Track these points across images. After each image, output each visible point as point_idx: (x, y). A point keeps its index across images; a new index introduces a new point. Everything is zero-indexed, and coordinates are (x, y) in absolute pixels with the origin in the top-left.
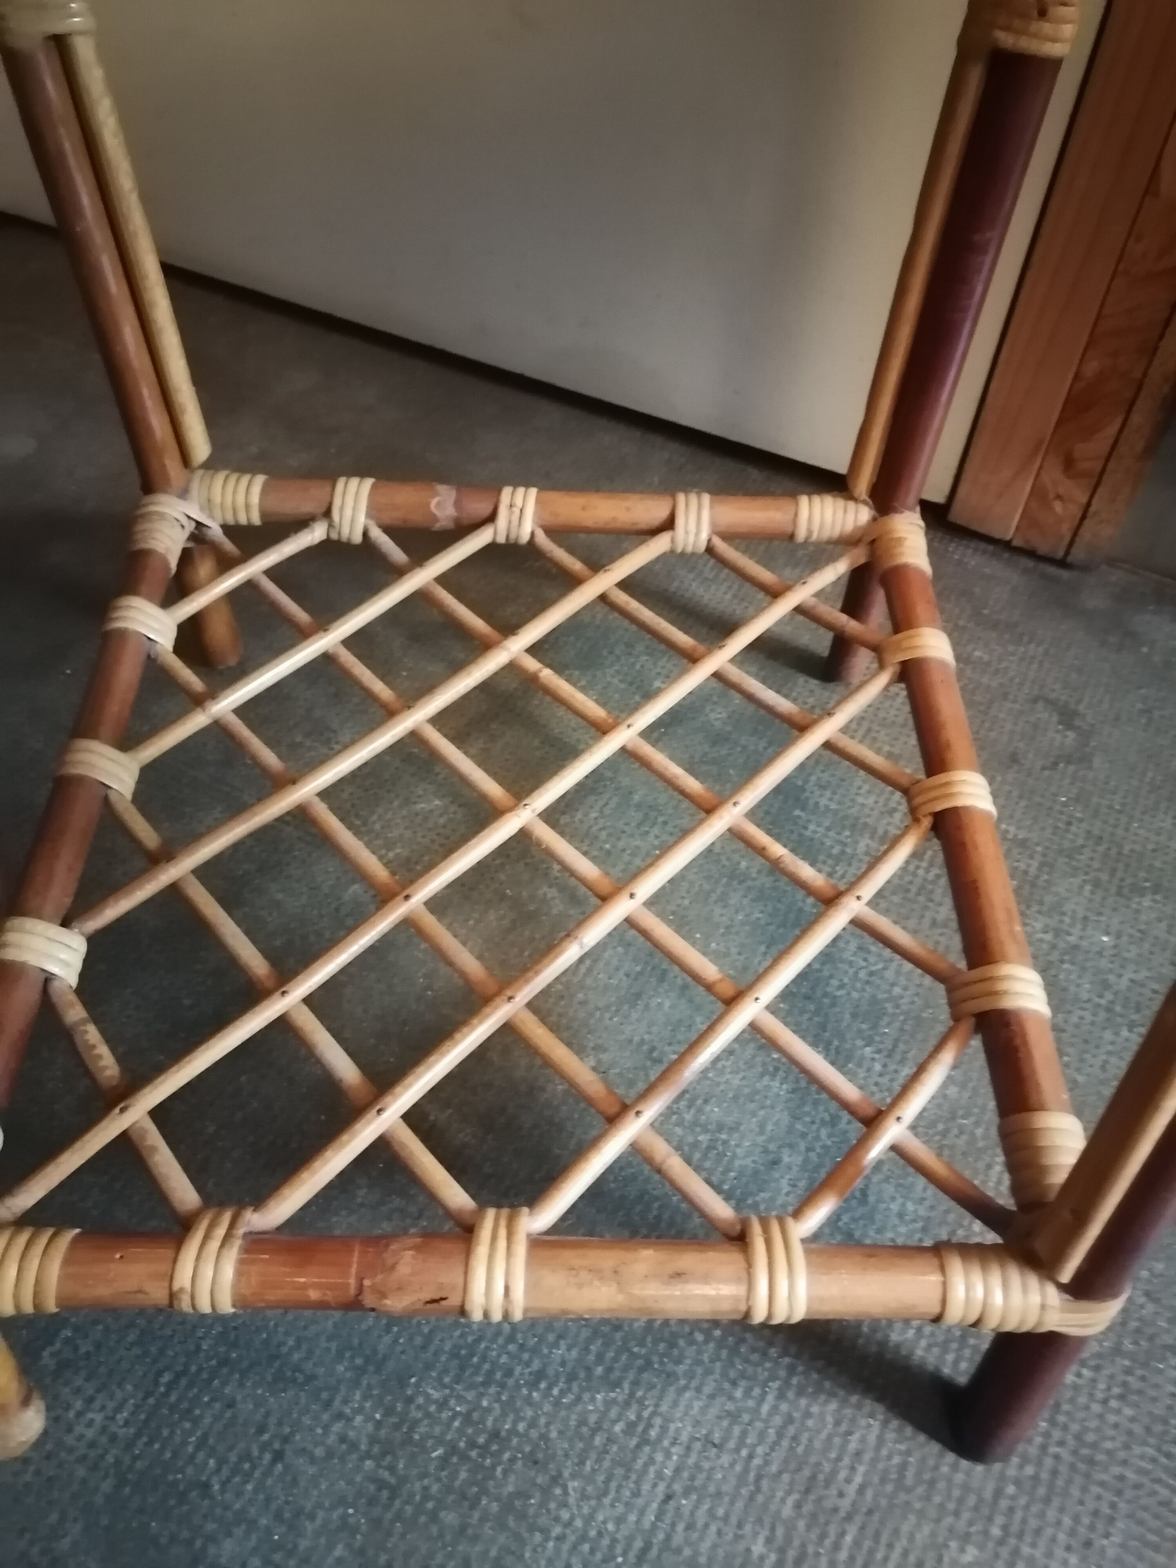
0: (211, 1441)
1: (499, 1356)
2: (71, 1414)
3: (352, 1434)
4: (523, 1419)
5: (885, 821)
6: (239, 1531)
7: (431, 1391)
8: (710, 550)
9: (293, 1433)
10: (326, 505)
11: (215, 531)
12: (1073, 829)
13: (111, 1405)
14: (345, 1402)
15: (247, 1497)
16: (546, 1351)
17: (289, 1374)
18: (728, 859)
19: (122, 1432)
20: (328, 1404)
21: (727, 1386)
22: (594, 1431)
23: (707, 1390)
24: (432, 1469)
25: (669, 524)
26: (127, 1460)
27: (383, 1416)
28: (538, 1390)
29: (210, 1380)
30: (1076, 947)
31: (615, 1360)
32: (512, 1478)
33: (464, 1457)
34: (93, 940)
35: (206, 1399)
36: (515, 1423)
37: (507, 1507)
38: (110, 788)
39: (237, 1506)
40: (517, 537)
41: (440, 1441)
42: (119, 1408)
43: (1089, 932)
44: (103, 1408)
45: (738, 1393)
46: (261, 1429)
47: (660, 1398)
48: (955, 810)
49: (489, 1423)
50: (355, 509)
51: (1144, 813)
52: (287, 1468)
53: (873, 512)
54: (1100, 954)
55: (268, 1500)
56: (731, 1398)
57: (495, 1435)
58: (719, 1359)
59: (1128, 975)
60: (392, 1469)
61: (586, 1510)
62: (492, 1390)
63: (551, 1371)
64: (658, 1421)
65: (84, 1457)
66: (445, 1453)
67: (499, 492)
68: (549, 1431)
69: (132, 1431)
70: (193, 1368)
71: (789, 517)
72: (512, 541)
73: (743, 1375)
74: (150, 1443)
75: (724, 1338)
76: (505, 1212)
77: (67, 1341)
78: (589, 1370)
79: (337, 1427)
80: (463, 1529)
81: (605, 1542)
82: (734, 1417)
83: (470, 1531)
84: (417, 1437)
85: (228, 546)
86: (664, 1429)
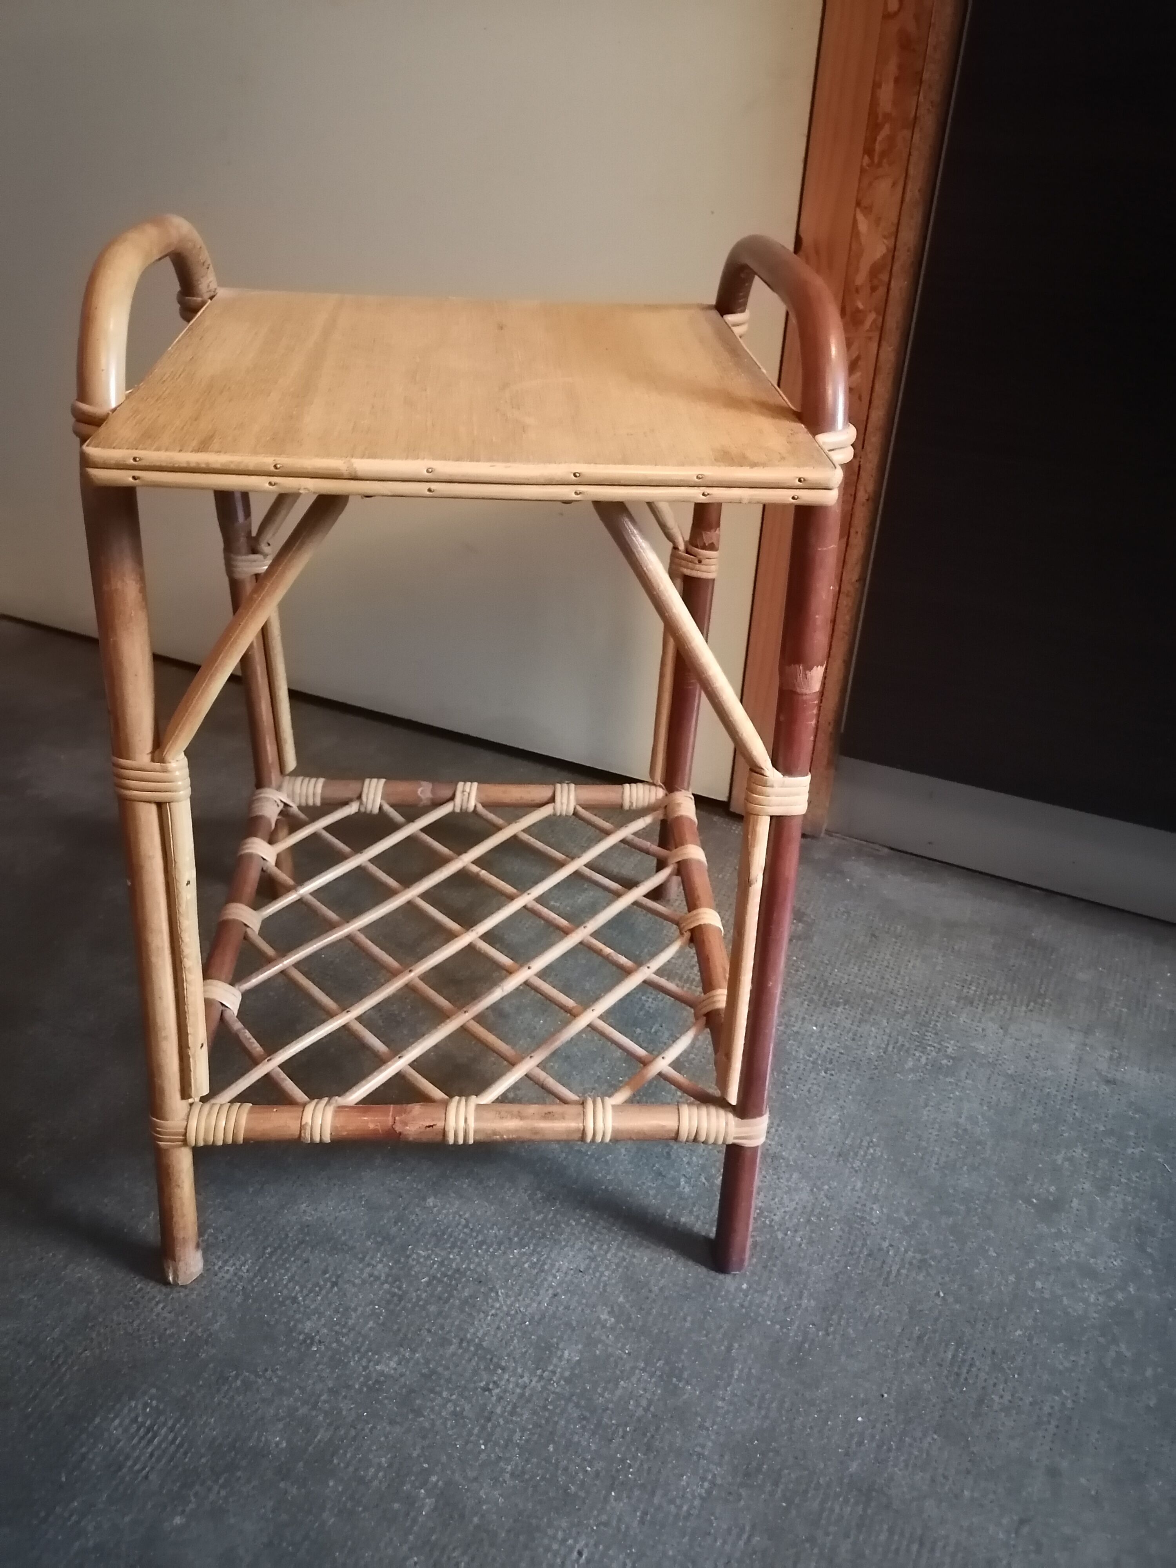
0: (297, 1278)
1: (459, 1234)
2: (216, 1268)
3: (376, 1273)
4: (473, 1263)
5: (688, 972)
6: (315, 1317)
7: (421, 1252)
8: (575, 813)
9: (343, 1273)
10: (359, 792)
11: (294, 809)
12: (800, 973)
13: (238, 1263)
14: (372, 1258)
15: (318, 1303)
16: (486, 1232)
17: (339, 1246)
18: (594, 993)
19: (245, 1275)
20: (362, 1260)
21: (588, 1244)
22: (513, 1268)
23: (577, 1247)
24: (422, 1287)
25: (552, 800)
26: (250, 1287)
27: (393, 1264)
28: (481, 1249)
29: (295, 1250)
30: (797, 1033)
31: (526, 1234)
32: (467, 1290)
33: (440, 1281)
34: (245, 995)
35: (292, 1259)
36: (469, 1264)
37: (465, 1302)
38: (248, 927)
39: (312, 1307)
40: (467, 808)
41: (426, 1274)
42: (244, 1264)
43: (806, 1024)
44: (234, 1264)
45: (595, 1248)
46: (325, 1272)
47: (551, 1251)
48: (700, 926)
49: (454, 1265)
50: (375, 794)
51: (841, 964)
52: (340, 1290)
53: (665, 792)
54: (811, 1036)
55: (330, 1304)
56: (591, 1250)
57: (458, 1270)
58: (583, 1232)
59: (826, 1045)
60: (400, 1288)
61: (509, 1303)
62: (456, 1250)
63: (488, 1241)
64: (549, 1261)
65: (225, 1287)
66: (430, 1280)
67: (456, 785)
68: (487, 1268)
69: (251, 1274)
70: (285, 1246)
71: (619, 795)
72: (463, 811)
73: (597, 1239)
74: (262, 1280)
75: (587, 1223)
76: (463, 1099)
77: (211, 1235)
78: (510, 1239)
79: (368, 1269)
80: (440, 1313)
81: (520, 1316)
82: (593, 1259)
83: (444, 1314)
84: (413, 1273)
85: (302, 816)
86: (553, 1266)
